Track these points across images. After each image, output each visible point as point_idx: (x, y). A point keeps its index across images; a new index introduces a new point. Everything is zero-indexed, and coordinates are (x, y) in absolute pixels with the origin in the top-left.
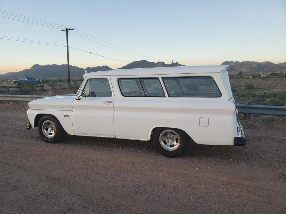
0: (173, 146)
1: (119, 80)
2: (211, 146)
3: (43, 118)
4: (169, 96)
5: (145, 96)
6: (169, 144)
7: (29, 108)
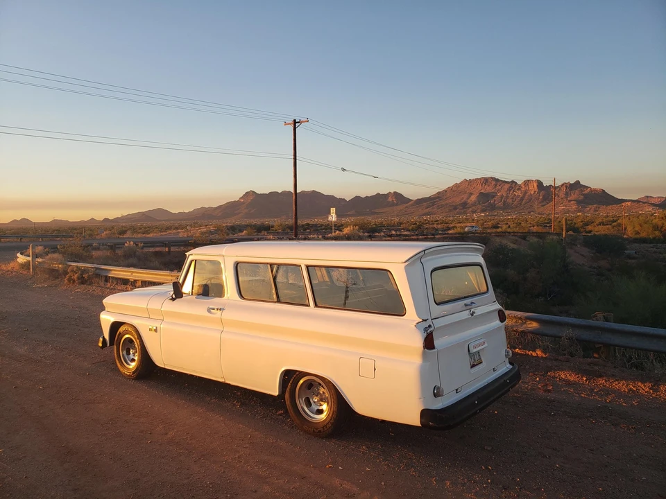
0: (320, 412)
1: (237, 265)
2: (383, 422)
3: (122, 329)
4: (316, 305)
5: (279, 301)
6: (315, 407)
7: (103, 308)
